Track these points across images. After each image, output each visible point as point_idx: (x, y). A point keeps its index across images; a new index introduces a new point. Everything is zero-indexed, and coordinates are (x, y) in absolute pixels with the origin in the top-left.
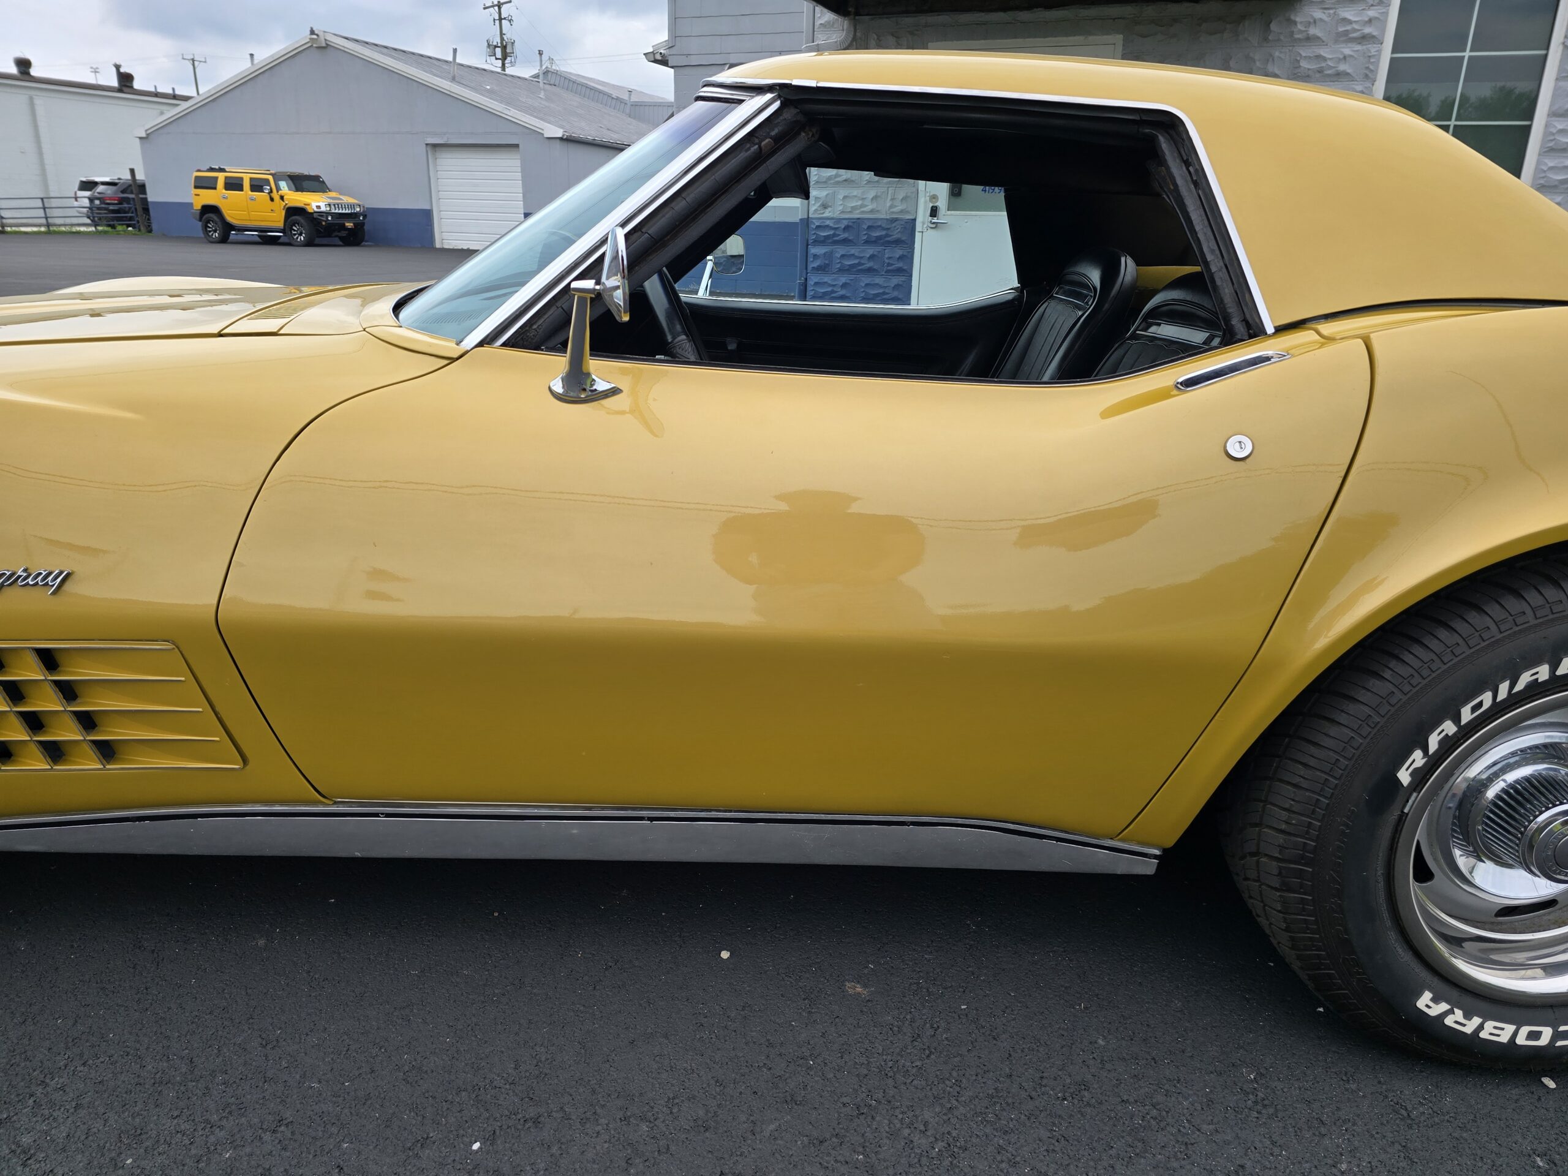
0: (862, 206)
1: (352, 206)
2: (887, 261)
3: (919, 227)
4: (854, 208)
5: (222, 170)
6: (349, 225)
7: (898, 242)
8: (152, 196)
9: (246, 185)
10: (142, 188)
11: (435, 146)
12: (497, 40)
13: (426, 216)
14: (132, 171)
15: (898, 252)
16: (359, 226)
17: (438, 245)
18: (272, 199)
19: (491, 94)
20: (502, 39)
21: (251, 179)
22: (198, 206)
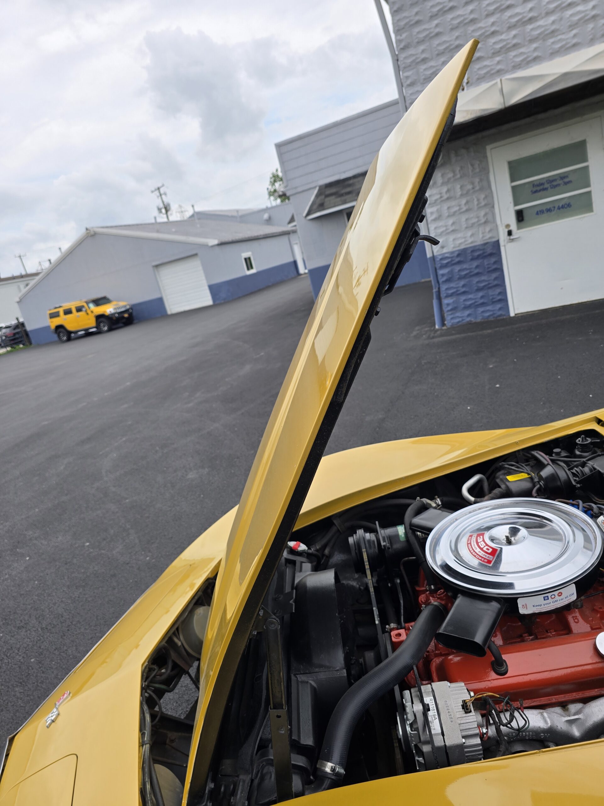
0: (465, 241)
1: (125, 306)
2: (487, 267)
3: (502, 243)
4: (460, 244)
5: (60, 307)
6: (126, 315)
7: (491, 255)
8: (29, 328)
9: (74, 310)
10: (23, 325)
11: (157, 266)
12: (161, 205)
13: (160, 301)
14: (17, 319)
15: (493, 260)
16: (131, 315)
17: (169, 312)
18: (87, 314)
19: (176, 233)
20: (164, 204)
21: (76, 308)
22: (53, 327)
